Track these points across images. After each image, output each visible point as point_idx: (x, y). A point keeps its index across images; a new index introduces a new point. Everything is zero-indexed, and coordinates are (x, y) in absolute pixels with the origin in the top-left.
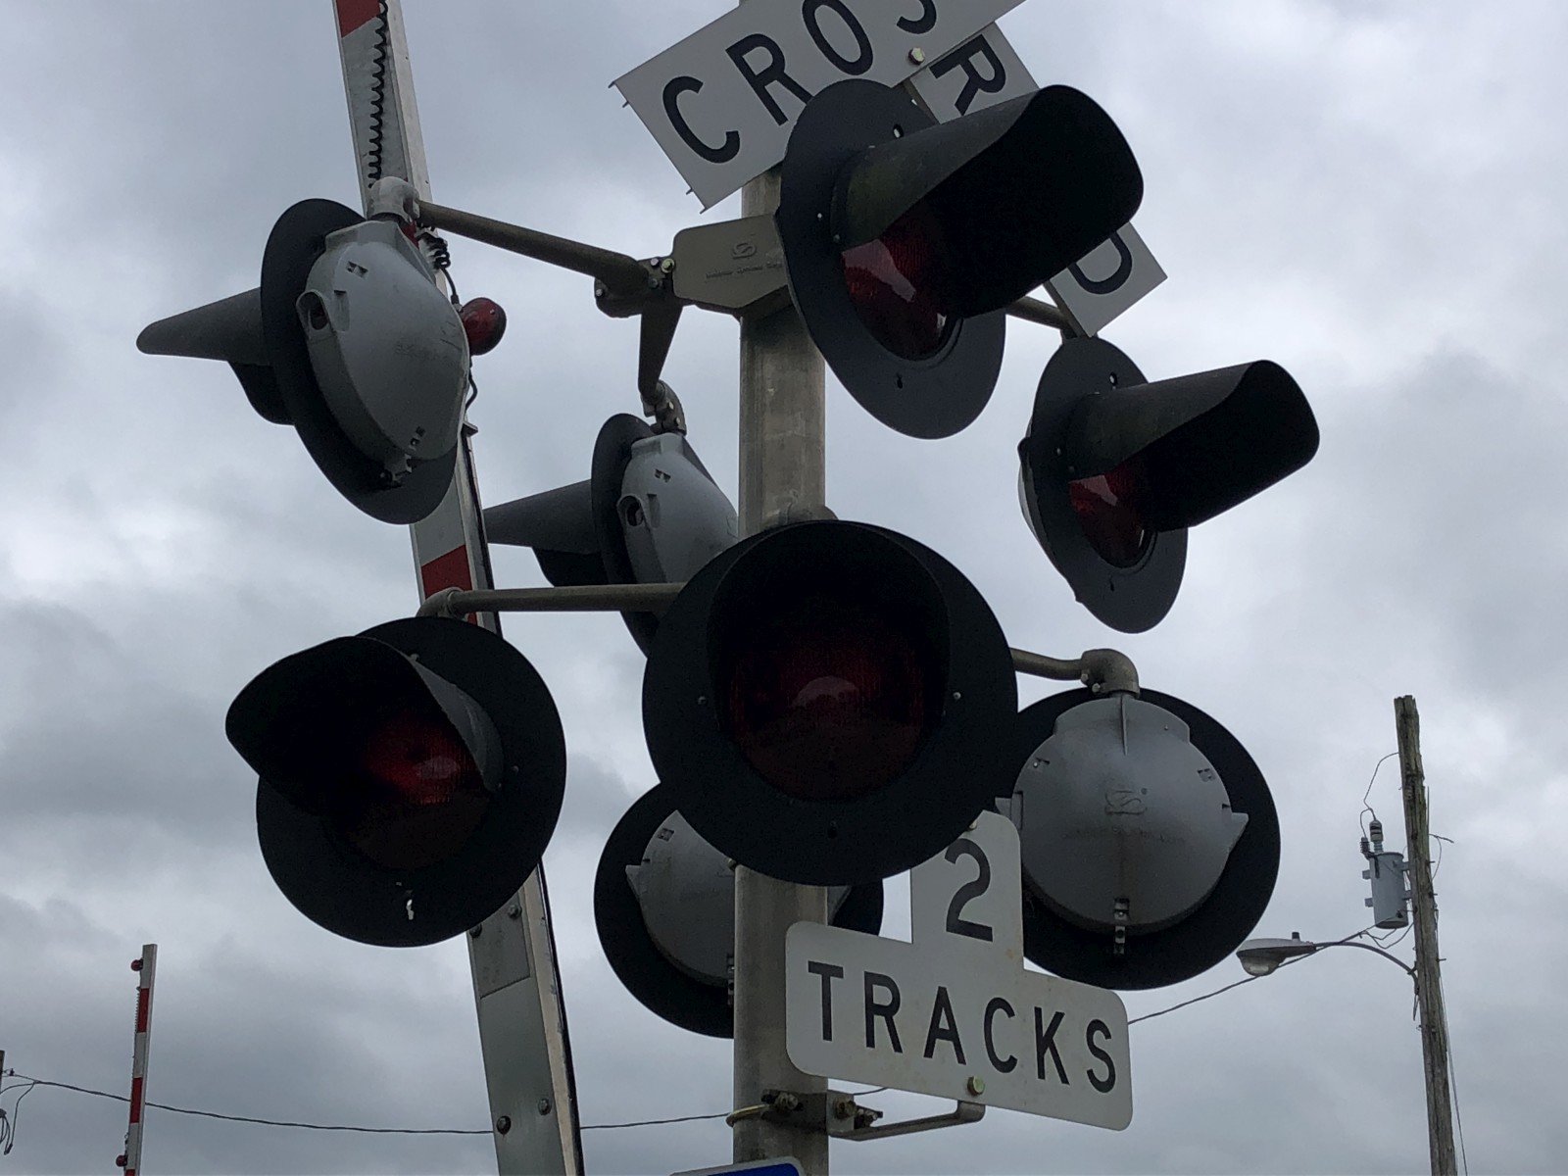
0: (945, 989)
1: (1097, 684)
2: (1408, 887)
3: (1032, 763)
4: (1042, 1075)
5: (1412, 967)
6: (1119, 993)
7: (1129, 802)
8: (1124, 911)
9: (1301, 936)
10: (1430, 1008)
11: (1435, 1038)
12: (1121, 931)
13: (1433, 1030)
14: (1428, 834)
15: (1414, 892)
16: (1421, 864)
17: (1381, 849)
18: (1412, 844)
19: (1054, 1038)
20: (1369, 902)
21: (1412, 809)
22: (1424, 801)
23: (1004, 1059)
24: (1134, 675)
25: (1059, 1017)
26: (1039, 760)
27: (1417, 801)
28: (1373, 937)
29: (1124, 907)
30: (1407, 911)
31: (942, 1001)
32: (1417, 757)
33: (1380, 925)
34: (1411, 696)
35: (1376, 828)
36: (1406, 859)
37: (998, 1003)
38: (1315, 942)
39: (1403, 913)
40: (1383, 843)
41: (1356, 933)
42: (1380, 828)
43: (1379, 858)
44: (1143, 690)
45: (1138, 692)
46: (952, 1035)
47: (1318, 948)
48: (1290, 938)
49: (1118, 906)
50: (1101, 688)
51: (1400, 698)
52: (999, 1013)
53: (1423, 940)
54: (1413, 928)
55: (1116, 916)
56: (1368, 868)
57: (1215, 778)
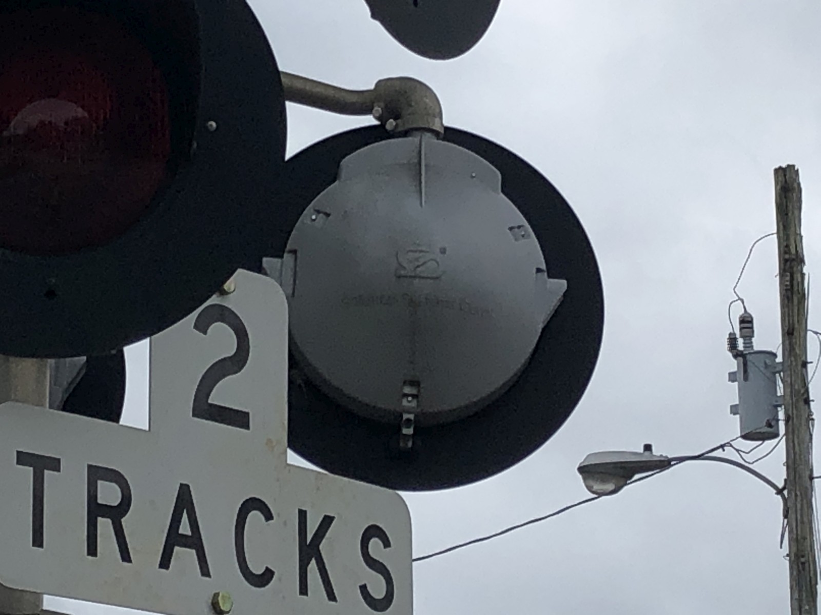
0: (188, 486)
1: (391, 120)
2: (780, 392)
3: (309, 215)
4: (304, 590)
5: (780, 485)
6: (403, 494)
7: (424, 263)
8: (414, 396)
9: (653, 448)
10: (799, 533)
11: (804, 569)
12: (408, 420)
13: (803, 560)
14: (806, 330)
15: (788, 398)
16: (797, 365)
17: (752, 347)
18: (787, 342)
19: (321, 547)
20: (734, 410)
21: (788, 298)
22: (803, 290)
23: (258, 570)
24: (438, 110)
25: (327, 521)
26: (318, 212)
27: (796, 289)
28: (738, 451)
29: (414, 392)
30: (778, 420)
31: (184, 500)
32: (798, 237)
33: (745, 437)
34: (793, 166)
35: (746, 322)
36: (779, 359)
37: (252, 504)
38: (670, 456)
39: (773, 423)
40: (753, 340)
41: (718, 445)
42: (751, 322)
43: (748, 357)
44: (447, 129)
45: (442, 131)
46: (195, 542)
47: (672, 463)
48: (641, 450)
49: (407, 390)
50: (397, 125)
51: (780, 168)
52: (255, 516)
53: (795, 454)
54: (784, 438)
55: (405, 402)
56: (735, 369)
57: (529, 236)
